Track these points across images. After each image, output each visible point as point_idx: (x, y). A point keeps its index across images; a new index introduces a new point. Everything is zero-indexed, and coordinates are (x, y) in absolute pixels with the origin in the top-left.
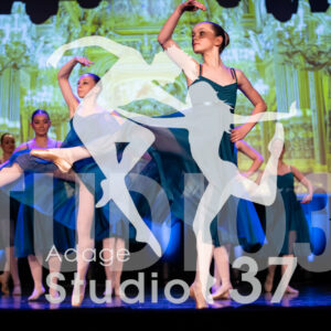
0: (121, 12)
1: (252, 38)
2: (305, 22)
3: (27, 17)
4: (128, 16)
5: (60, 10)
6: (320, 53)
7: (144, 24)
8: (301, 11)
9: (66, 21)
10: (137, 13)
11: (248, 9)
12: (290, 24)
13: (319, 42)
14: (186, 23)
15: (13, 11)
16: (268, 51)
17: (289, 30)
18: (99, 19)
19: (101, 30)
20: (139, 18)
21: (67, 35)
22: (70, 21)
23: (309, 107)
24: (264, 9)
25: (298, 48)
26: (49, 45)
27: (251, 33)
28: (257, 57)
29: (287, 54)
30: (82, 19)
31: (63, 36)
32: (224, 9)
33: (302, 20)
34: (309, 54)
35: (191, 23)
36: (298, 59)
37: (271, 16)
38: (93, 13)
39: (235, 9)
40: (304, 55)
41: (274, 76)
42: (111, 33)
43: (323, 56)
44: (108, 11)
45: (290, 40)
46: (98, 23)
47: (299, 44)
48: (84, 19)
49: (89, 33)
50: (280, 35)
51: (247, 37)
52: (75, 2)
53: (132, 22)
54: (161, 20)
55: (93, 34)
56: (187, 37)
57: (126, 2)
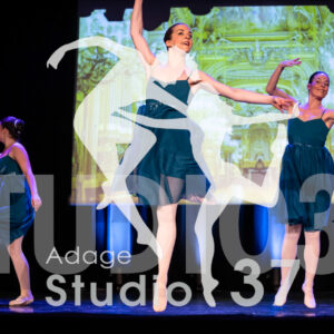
0: (232, 19)
4: (239, 22)
5: (172, 16)
7: (255, 30)
10: (249, 19)
14: (297, 29)
15: (125, 17)
18: (211, 26)
19: (213, 37)
20: (251, 25)
35: (302, 30)
38: (205, 19)
42: (222, 39)
44: (219, 17)
46: (210, 30)
48: (196, 25)
49: (200, 40)
52: (186, 9)
53: (244, 29)
54: (273, 27)
55: (204, 41)
56: (298, 44)
57: (237, 9)
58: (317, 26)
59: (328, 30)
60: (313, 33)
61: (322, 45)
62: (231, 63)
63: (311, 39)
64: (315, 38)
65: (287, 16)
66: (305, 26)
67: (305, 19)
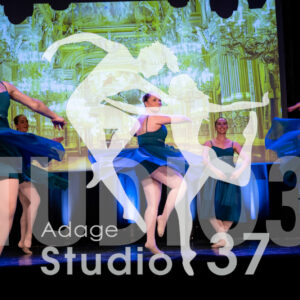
0: (87, 13)
1: (199, 33)
2: (244, 17)
3: (6, 18)
4: (93, 17)
5: (35, 11)
6: (257, 44)
7: (107, 23)
8: (240, 8)
9: (40, 22)
10: (101, 13)
11: (195, 8)
12: (231, 19)
13: (257, 34)
14: (143, 21)
16: (213, 44)
17: (230, 25)
18: (69, 20)
19: (72, 30)
20: (103, 18)
21: (42, 33)
22: (44, 21)
23: (248, 91)
24: (208, 7)
25: (238, 40)
26: (26, 43)
27: (198, 29)
28: (203, 49)
29: (229, 45)
30: (55, 20)
31: (39, 34)
32: (175, 9)
33: (241, 16)
34: (248, 45)
35: (147, 22)
36: (239, 50)
37: (215, 13)
38: (63, 14)
39: (184, 9)
40: (243, 46)
41: (219, 65)
42: (79, 31)
43: (259, 46)
44: (76, 12)
45: (231, 34)
46: (68, 23)
47: (239, 37)
48: (56, 20)
49: (61, 32)
50: (222, 30)
51: (195, 32)
52: (47, 5)
53: (97, 22)
54: (122, 20)
55: (64, 33)
56: (144, 34)
57: (91, 4)
58: (159, 18)
59: (169, 22)
60: (156, 25)
61: (165, 34)
62: (88, 51)
63: (154, 30)
64: (158, 28)
65: (133, 10)
66: (149, 18)
67: (150, 13)
